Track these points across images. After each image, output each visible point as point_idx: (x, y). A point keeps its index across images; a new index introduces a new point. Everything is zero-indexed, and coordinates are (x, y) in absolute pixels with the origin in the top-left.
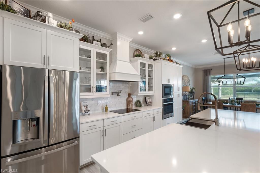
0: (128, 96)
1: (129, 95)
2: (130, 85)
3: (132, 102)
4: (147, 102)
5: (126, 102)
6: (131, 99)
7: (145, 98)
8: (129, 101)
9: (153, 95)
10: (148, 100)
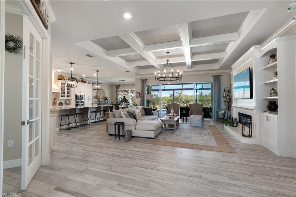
0: (53, 100)
1: (55, 99)
2: (55, 94)
3: (56, 103)
4: (67, 103)
5: (52, 102)
6: (56, 101)
7: (66, 101)
8: (54, 102)
9: (71, 100)
10: (68, 102)
